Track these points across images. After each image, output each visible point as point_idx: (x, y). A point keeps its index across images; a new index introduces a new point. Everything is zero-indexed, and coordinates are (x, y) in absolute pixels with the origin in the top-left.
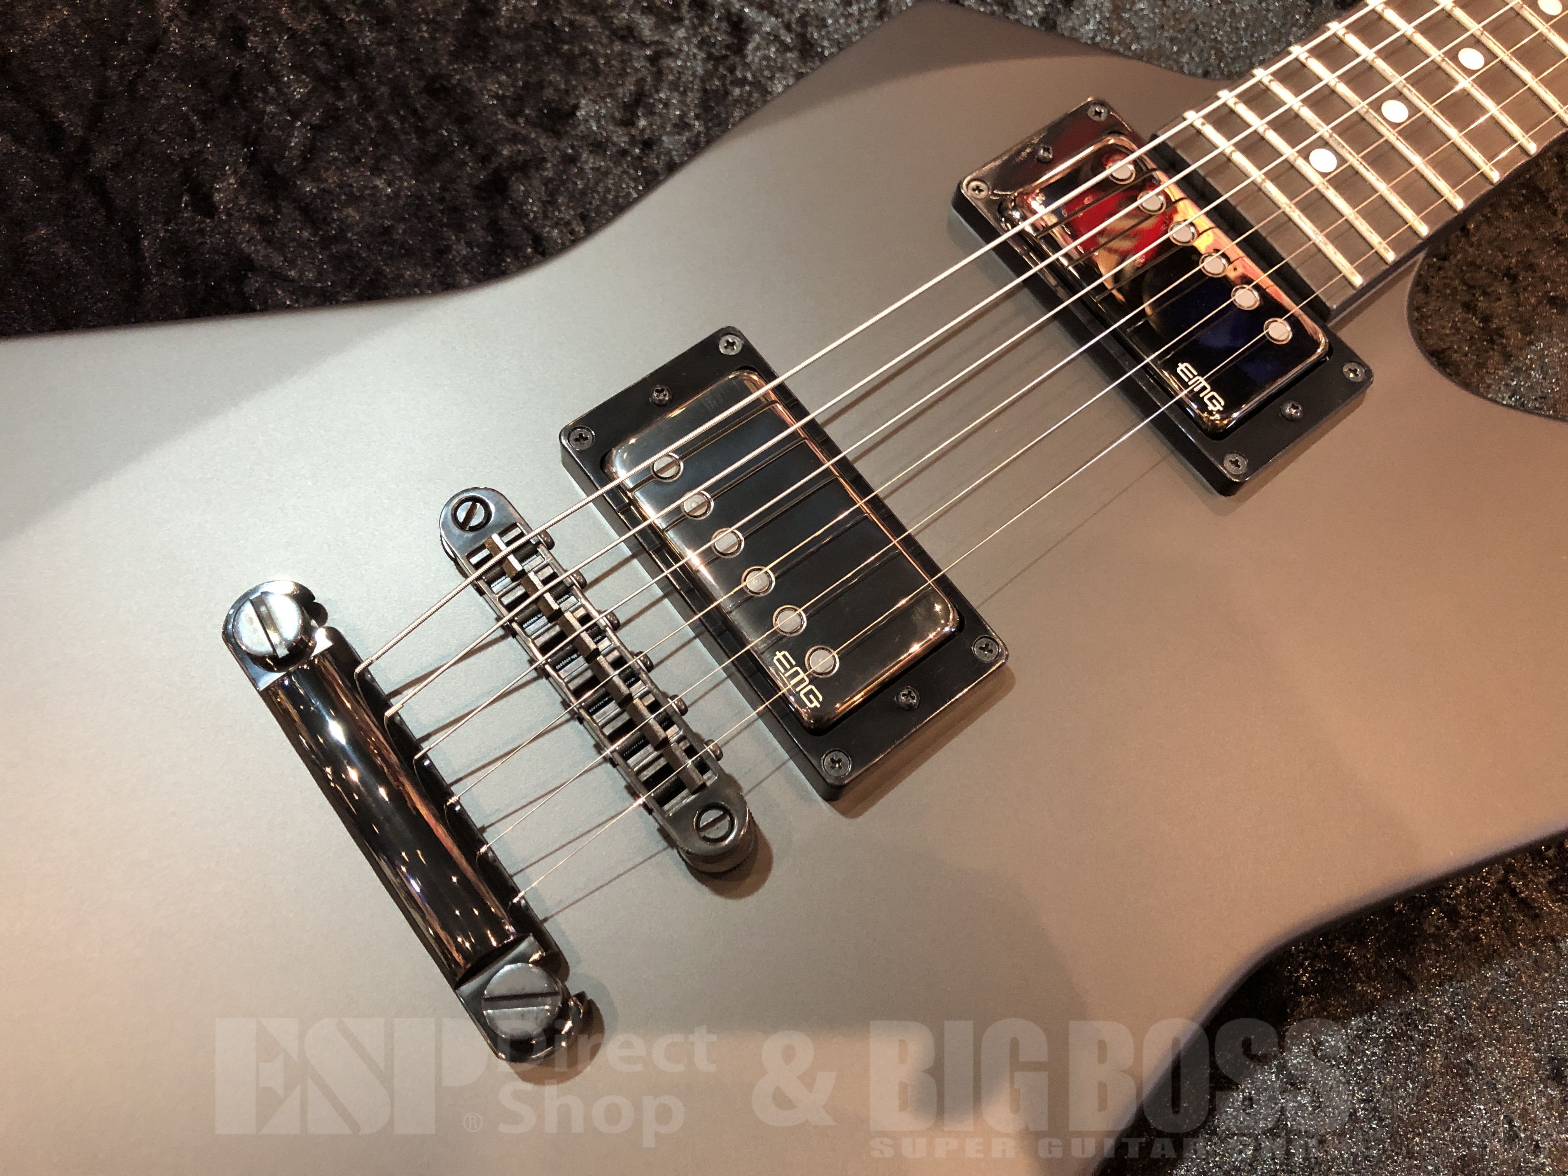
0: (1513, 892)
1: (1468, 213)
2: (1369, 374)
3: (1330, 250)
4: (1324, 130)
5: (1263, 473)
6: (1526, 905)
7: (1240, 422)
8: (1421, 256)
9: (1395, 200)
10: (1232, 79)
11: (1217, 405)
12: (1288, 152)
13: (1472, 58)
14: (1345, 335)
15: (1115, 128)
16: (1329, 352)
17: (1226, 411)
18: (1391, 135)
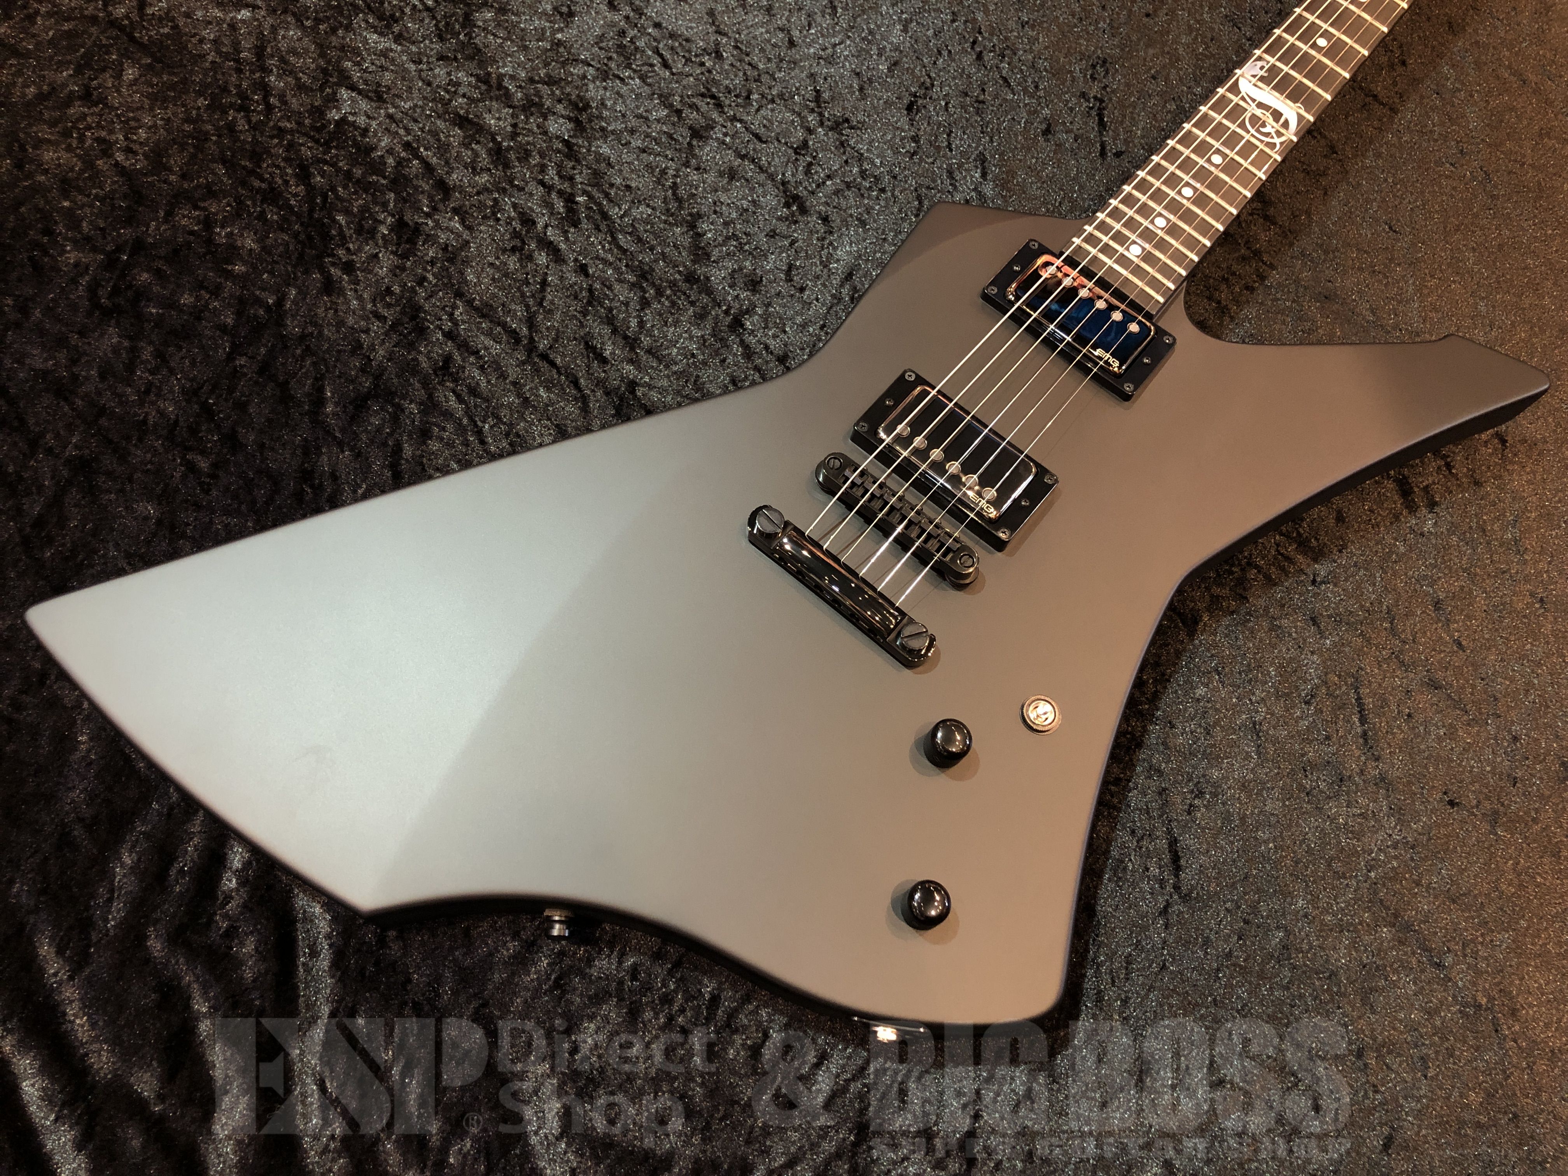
0: (1282, 555)
1: (1200, 262)
2: (1174, 339)
3: (1148, 289)
4: (1133, 237)
5: (1139, 390)
6: (1288, 559)
7: (1126, 370)
8: (1185, 284)
9: (1169, 262)
10: (1090, 220)
11: (1117, 364)
12: (1120, 249)
13: (1188, 192)
14: (1159, 324)
15: (1043, 251)
16: (1156, 333)
17: (1120, 367)
18: (1160, 233)
